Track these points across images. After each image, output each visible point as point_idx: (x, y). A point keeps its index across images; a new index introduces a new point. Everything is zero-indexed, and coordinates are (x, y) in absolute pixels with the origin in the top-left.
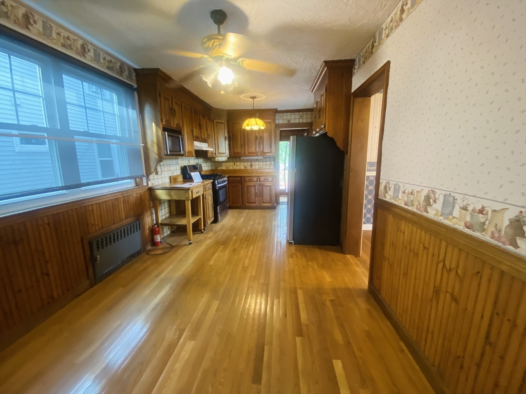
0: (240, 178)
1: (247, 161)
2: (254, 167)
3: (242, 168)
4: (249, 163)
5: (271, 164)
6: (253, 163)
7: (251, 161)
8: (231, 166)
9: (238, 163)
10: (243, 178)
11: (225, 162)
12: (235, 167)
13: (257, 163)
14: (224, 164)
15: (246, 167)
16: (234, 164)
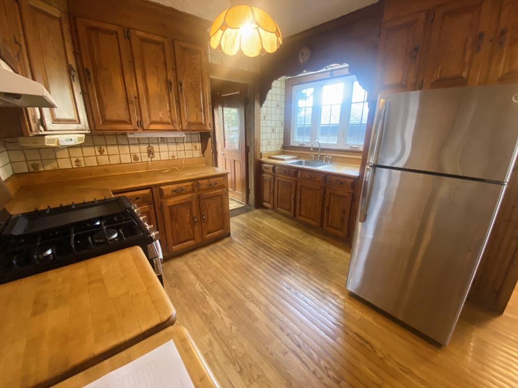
0: (147, 191)
1: (139, 142)
2: (157, 157)
3: (126, 159)
4: (144, 148)
5: (196, 147)
6: (155, 148)
7: (149, 142)
8: (91, 158)
9: (112, 150)
10: (155, 190)
11: (81, 146)
12: (104, 160)
13: (163, 147)
14: (65, 154)
15: (136, 158)
16: (101, 152)
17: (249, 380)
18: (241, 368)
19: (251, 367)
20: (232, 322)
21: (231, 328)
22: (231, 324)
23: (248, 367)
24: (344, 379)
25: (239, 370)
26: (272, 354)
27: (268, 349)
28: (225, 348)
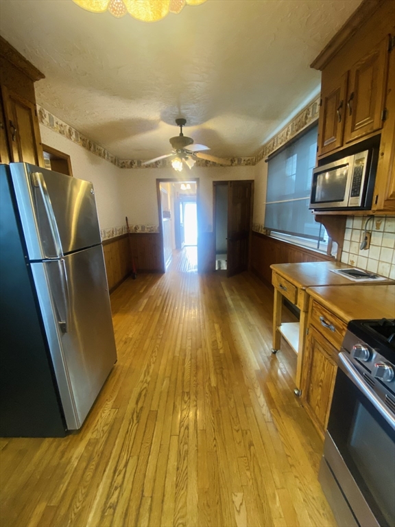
17: (246, 433)
18: (250, 448)
19: (240, 442)
20: (236, 513)
21: (241, 504)
22: (239, 512)
23: (242, 444)
24: (183, 392)
25: (252, 448)
26: (215, 439)
27: (215, 446)
28: (259, 479)
